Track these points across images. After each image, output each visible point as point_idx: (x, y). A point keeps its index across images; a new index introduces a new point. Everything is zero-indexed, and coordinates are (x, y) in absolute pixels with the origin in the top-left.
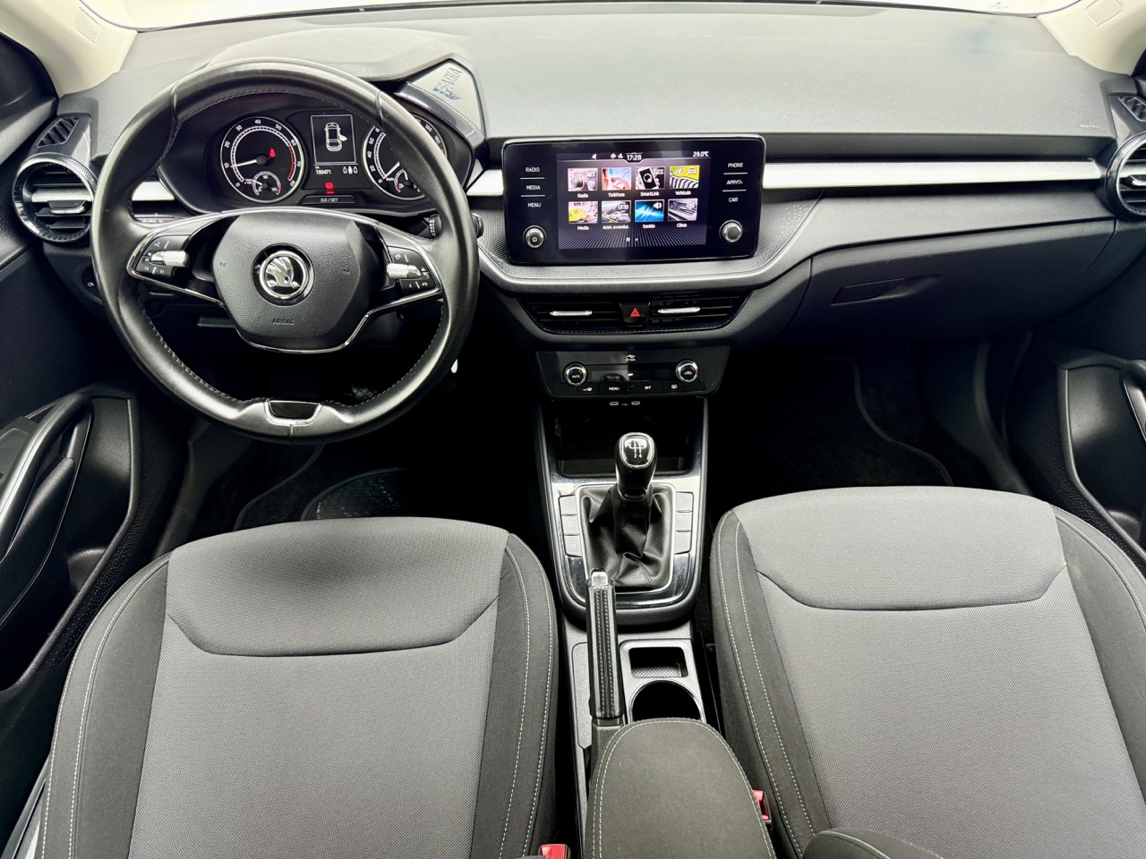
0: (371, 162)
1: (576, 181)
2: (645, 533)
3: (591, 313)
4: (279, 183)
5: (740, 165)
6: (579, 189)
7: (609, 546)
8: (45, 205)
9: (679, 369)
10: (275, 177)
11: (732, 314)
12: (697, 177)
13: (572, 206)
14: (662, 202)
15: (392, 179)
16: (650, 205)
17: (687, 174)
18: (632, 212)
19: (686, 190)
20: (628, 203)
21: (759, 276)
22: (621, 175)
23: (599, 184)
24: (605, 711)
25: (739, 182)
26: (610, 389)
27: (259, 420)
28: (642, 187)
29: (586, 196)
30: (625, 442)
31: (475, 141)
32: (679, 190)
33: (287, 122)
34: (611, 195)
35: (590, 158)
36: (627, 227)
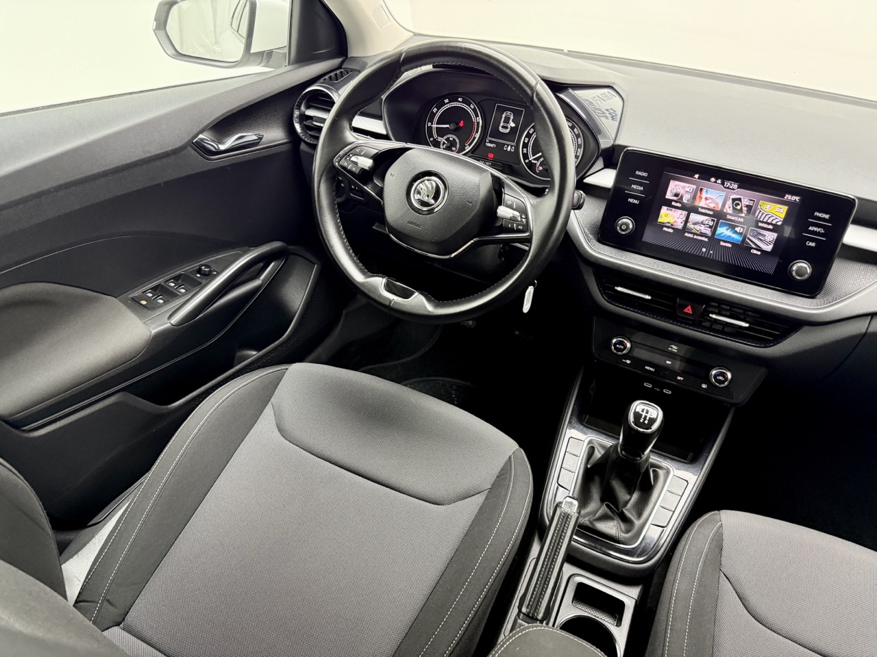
0: (525, 145)
1: (675, 191)
2: (631, 494)
3: (650, 298)
4: (458, 146)
5: (827, 216)
6: (675, 198)
7: (596, 494)
8: (311, 118)
9: (714, 372)
10: (457, 141)
11: (778, 339)
12: (783, 216)
13: (664, 210)
14: (744, 228)
15: (536, 162)
16: (733, 227)
17: (775, 211)
19: (769, 224)
20: (713, 221)
21: (813, 314)
22: (714, 196)
24: (530, 610)
25: (821, 230)
26: (646, 367)
27: (376, 289)
30: (638, 406)
31: (605, 144)
32: (763, 222)
33: (479, 104)
34: (700, 210)
35: (692, 176)
36: (706, 240)
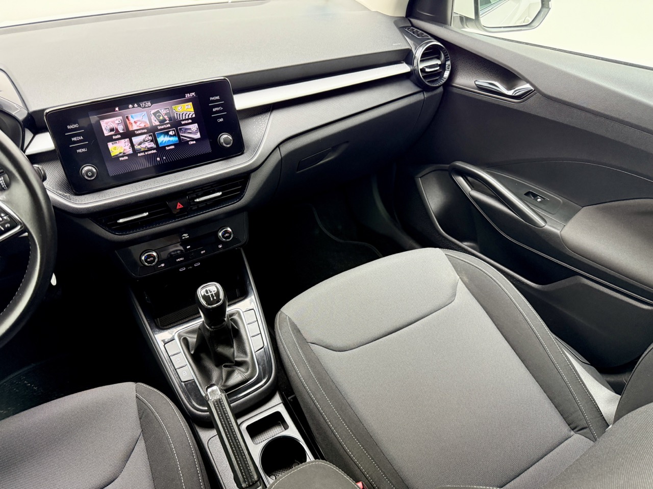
1: (109, 128)
2: (232, 347)
3: (147, 213)
5: (218, 98)
6: (113, 133)
9: (220, 234)
11: (243, 191)
12: (192, 110)
13: (111, 145)
14: (174, 130)
16: (167, 133)
17: (186, 109)
18: (155, 140)
19: (188, 119)
21: (251, 164)
22: (140, 118)
23: (126, 127)
25: (220, 108)
26: (177, 260)
28: (157, 123)
29: (119, 136)
30: (201, 292)
31: (21, 115)
32: (183, 120)
34: (137, 132)
35: (114, 110)
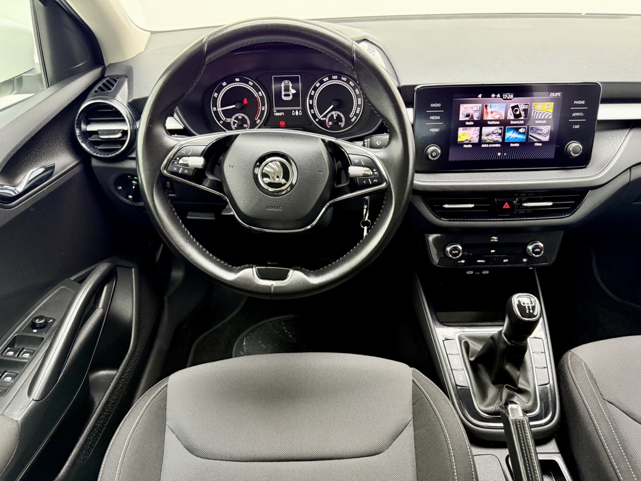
0: (311, 107)
1: (466, 113)
3: (473, 205)
4: (248, 122)
5: (583, 102)
6: (467, 119)
8: (96, 133)
9: (530, 247)
10: (246, 117)
12: (551, 110)
14: (525, 128)
15: (324, 119)
16: (517, 130)
18: (503, 135)
19: (543, 120)
20: (501, 129)
22: (497, 109)
23: (482, 115)
25: (581, 114)
26: (478, 261)
27: (249, 281)
28: (512, 117)
29: (472, 123)
30: (517, 300)
32: (538, 120)
33: (256, 80)
34: (489, 123)
35: (477, 97)
36: (499, 145)
